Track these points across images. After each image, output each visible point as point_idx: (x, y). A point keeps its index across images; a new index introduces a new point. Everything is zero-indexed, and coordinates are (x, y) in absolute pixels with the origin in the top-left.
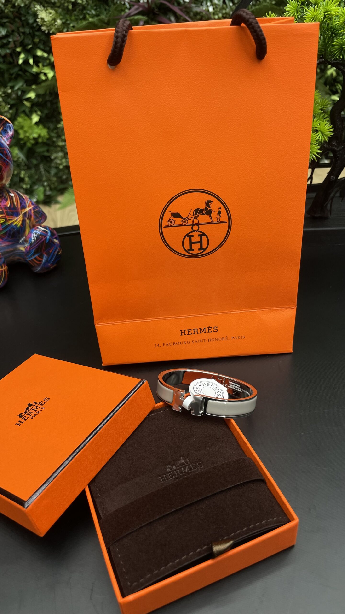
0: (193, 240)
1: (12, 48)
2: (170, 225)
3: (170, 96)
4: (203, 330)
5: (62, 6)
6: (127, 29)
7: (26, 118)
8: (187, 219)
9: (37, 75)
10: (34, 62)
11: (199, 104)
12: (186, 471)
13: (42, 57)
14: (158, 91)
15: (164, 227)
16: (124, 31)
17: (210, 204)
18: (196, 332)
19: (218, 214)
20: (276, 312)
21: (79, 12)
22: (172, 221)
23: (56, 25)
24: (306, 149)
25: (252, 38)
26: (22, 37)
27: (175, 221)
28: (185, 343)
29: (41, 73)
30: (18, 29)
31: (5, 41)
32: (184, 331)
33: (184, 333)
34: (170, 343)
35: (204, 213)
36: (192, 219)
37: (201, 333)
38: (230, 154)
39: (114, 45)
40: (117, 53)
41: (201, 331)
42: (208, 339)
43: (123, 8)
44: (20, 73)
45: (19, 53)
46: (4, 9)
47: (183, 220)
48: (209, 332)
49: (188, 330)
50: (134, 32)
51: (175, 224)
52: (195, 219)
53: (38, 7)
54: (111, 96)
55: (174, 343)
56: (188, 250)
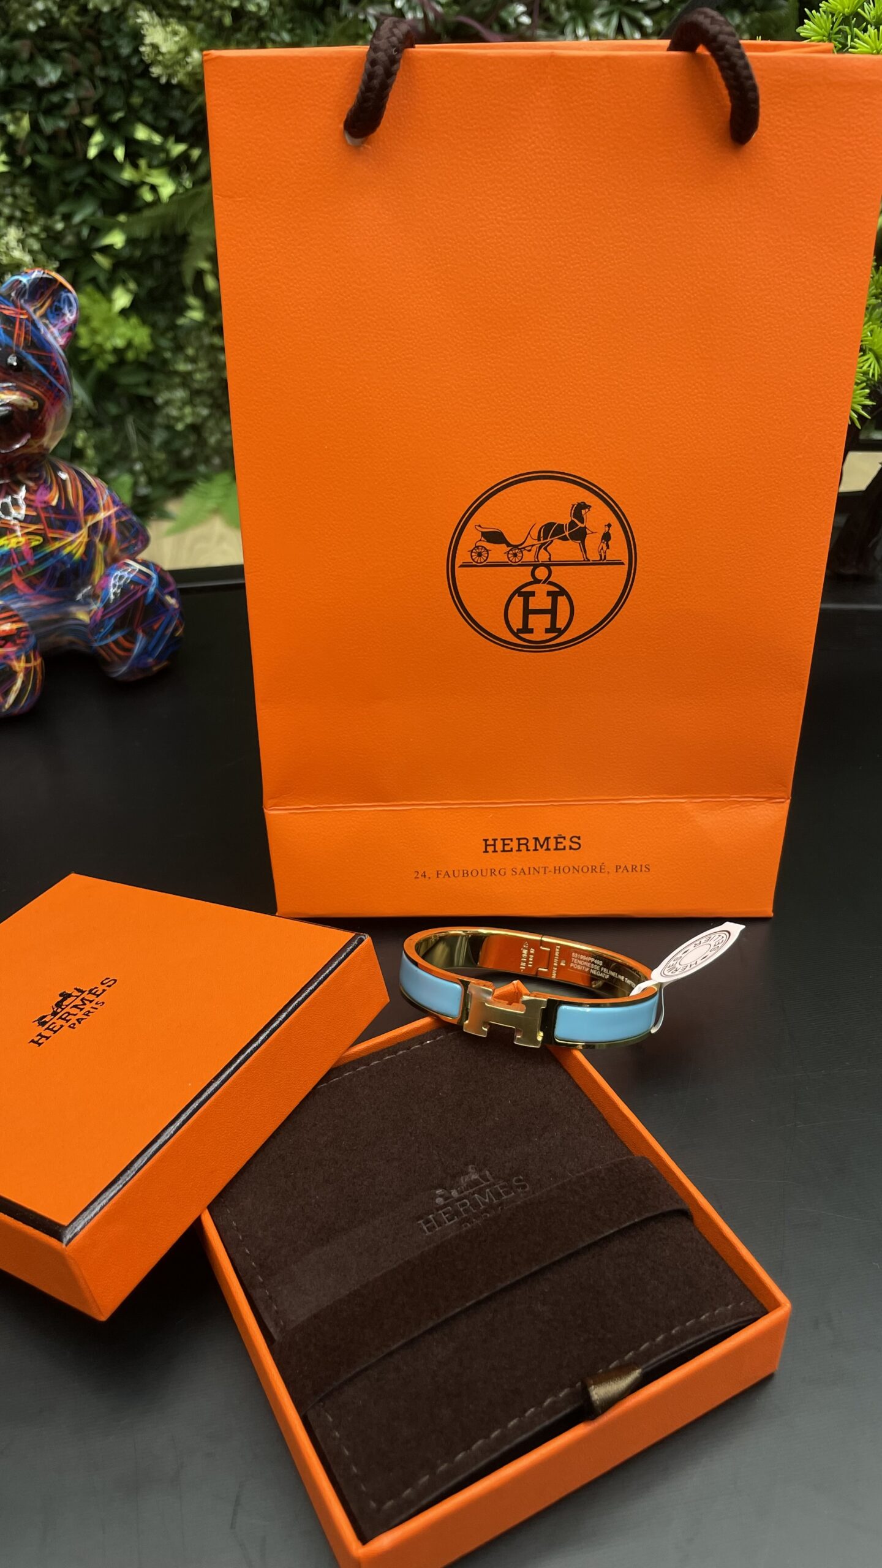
0: (533, 604)
1: (73, 116)
2: (477, 562)
3: (498, 226)
4: (541, 843)
5: (206, 18)
6: (400, 43)
7: (98, 296)
8: (520, 549)
9: (132, 189)
10: (127, 155)
11: (573, 251)
12: (487, 1200)
13: (147, 145)
14: (468, 211)
15: (461, 566)
16: (394, 47)
17: (583, 512)
18: (525, 846)
19: (602, 539)
20: (737, 807)
21: (248, 35)
22: (483, 550)
23: (187, 63)
24: (844, 384)
25: (721, 84)
26: (101, 90)
27: (489, 552)
28: (493, 872)
29: (143, 183)
30: (91, 69)
31: (55, 98)
32: (492, 843)
33: (493, 847)
34: (454, 871)
35: (566, 535)
36: (534, 548)
37: (538, 850)
38: (644, 387)
39: (364, 82)
40: (370, 104)
41: (537, 842)
42: (555, 868)
43: (361, 32)
44: (89, 181)
45: (90, 132)
46: (57, 15)
47: (511, 550)
48: (556, 849)
49: (503, 840)
50: (419, 53)
51: (489, 560)
52: (542, 549)
53: (145, 16)
54: (346, 217)
55: (465, 872)
56: (518, 630)
